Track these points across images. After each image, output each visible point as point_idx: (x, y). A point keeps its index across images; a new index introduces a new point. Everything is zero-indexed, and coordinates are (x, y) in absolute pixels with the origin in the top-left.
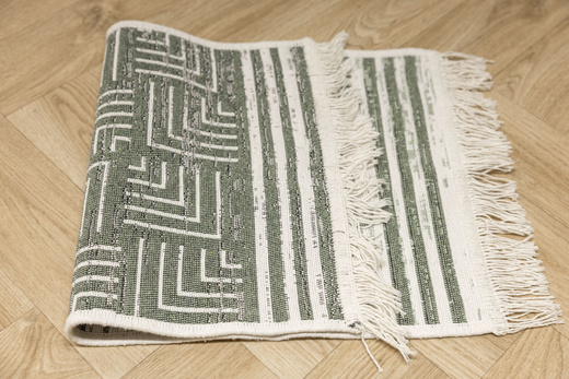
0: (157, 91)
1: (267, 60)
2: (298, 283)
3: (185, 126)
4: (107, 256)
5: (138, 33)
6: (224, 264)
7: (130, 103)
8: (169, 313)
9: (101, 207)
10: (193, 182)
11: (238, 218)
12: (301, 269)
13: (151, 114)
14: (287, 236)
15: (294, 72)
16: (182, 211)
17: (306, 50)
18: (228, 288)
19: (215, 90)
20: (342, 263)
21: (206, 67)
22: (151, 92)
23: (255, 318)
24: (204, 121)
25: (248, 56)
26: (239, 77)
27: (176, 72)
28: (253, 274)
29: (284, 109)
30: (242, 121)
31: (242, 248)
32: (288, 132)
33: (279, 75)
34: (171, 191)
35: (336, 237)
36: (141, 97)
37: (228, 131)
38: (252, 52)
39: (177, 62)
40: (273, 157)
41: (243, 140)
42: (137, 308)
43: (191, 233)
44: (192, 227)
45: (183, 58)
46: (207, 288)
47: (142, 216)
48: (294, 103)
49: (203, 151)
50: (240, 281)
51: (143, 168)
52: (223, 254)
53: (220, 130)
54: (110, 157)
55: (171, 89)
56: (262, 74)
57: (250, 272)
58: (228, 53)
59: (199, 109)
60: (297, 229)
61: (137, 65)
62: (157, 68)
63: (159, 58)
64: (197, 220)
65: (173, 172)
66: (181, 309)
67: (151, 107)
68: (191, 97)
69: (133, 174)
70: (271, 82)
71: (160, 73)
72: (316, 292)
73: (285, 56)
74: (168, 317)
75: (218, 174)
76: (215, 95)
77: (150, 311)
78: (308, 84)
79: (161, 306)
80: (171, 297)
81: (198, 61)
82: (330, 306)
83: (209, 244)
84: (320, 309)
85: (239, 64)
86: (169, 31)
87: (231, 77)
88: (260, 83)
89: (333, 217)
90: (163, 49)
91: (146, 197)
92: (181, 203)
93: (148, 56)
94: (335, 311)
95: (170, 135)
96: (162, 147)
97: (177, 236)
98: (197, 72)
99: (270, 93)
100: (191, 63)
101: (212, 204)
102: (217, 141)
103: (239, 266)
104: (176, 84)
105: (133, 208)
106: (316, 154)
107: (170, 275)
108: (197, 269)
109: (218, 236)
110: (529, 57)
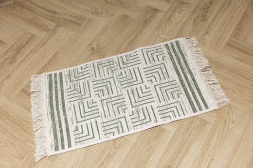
110: (207, 33)
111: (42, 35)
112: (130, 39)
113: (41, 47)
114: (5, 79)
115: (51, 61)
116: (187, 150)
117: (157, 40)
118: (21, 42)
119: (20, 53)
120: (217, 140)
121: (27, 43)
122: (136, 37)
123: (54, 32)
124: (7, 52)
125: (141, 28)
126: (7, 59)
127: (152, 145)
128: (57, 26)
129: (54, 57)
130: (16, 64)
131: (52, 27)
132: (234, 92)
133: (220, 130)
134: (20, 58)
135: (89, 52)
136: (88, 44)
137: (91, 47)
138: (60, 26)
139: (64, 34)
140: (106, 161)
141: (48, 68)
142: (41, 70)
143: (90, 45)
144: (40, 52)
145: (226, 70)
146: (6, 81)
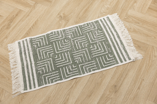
0: (88, 34)
1: (103, 20)
2: (122, 56)
3: (95, 37)
4: (93, 63)
5: (82, 26)
6: (110, 56)
7: (86, 38)
8: (105, 66)
9: (89, 56)
10: (100, 45)
11: (109, 49)
12: (122, 54)
13: (89, 38)
14: (118, 49)
15: (108, 21)
16: (100, 51)
17: (109, 17)
18: (112, 60)
19: (97, 28)
20: (128, 51)
21: (94, 26)
22: (88, 35)
23: (118, 63)
24: (98, 35)
25: (100, 21)
26: (100, 25)
27: (90, 29)
28: (115, 56)
29: (109, 28)
30: (103, 32)
31: (112, 53)
32: (111, 32)
33: (106, 23)
34: (98, 49)
35: (126, 47)
36: (87, 36)
37: (102, 35)
38: (100, 20)
39: (89, 27)
40: (111, 37)
41: (105, 35)
43: (103, 54)
44: (103, 53)
45: (90, 26)
46: (109, 61)
47: (95, 55)
48: (111, 27)
49: (99, 40)
50: (113, 58)
51: (92, 47)
52: (109, 55)
53: (100, 35)
54: (87, 48)
55: (90, 32)
56: (103, 23)
57: (114, 56)
58: (96, 21)
59: (96, 33)
60: (119, 48)
61: (84, 31)
62: (87, 30)
63: (86, 28)
64: (103, 51)
65: (96, 45)
66: (107, 65)
67: (89, 37)
68: (94, 32)
69: (91, 49)
70: (105, 24)
71: (88, 31)
72: (126, 56)
73: (106, 19)
74: (105, 67)
75: (103, 42)
76: (97, 29)
77: (103, 67)
78: (112, 23)
79: (104, 66)
80: (105, 64)
81: (92, 25)
82: (128, 58)
83: (107, 54)
84: (127, 59)
85: (99, 23)
86: (86, 23)
87: (99, 25)
88: (104, 25)
89: (124, 44)
90: (86, 26)
91: (95, 51)
92: (100, 50)
93: (85, 29)
94: (130, 59)
95: (94, 40)
96: (93, 42)
97: (101, 55)
98: (93, 27)
99: (106, 26)
100: (91, 26)
101: (104, 48)
102: (101, 37)
103: (112, 56)
104: (91, 31)
105: (93, 54)
106: (117, 34)
107: (103, 61)
108: (107, 59)
109: (107, 52)
110: (135, 2)
111: (26, 10)
112: (85, 9)
113: (26, 17)
114: (4, 39)
115: (34, 25)
116: (126, 75)
117: (103, 8)
118: (13, 15)
119: (13, 22)
120: (146, 68)
121: (17, 15)
122: (89, 7)
123: (34, 7)
124: (4, 22)
125: (91, 2)
126: (4, 26)
127: (104, 73)
128: (36, 3)
129: (36, 23)
130: (11, 29)
131: (32, 5)
132: (155, 38)
133: (147, 62)
134: (13, 25)
135: (59, 19)
136: (57, 14)
137: (59, 15)
138: (38, 3)
139: (41, 8)
140: (75, 85)
141: (32, 30)
142: (28, 32)
143: (58, 14)
144: (26, 20)
145: (149, 24)
146: (5, 40)
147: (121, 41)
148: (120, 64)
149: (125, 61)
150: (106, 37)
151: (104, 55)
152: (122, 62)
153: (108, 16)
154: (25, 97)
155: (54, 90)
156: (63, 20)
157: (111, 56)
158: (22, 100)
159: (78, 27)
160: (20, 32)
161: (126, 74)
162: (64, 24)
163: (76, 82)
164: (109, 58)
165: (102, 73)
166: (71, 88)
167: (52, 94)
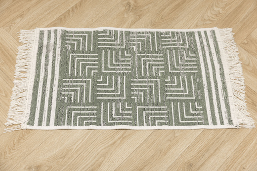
0: (170, 53)
1: (203, 35)
2: (219, 112)
3: (180, 63)
4: (163, 110)
5: (161, 34)
6: (197, 107)
7: (162, 59)
8: (183, 123)
9: (159, 94)
10: (185, 81)
11: (199, 91)
12: (219, 108)
13: (169, 61)
14: (214, 97)
15: (212, 40)
16: (182, 91)
17: (216, 32)
18: (199, 114)
19: (188, 47)
20: (232, 107)
21: (184, 40)
22: (168, 54)
23: (207, 124)
24: (186, 59)
25: (197, 33)
26: (195, 41)
27: (175, 45)
28: (206, 110)
29: (210, 53)
30: (197, 57)
31: (202, 101)
32: (212, 61)
33: (207, 40)
34: (179, 86)
35: (229, 98)
36: (165, 56)
37: (193, 61)
38: (198, 32)
39: (174, 41)
40: (208, 70)
41: (198, 64)
42: (174, 123)
43: (186, 98)
44: (186, 96)
45: (176, 39)
46: (193, 115)
47: (171, 95)
48: (213, 51)
49: (186, 69)
50: (202, 112)
51: (169, 80)
52: (196, 103)
53: (191, 61)
54: (159, 78)
55: (174, 51)
56: (202, 40)
57: (204, 109)
58: (190, 33)
59: (183, 55)
60: (217, 95)
61: (163, 45)
62: (169, 45)
63: (169, 41)
64: (187, 93)
65: (178, 78)
66: (186, 122)
67: (169, 59)
68: (180, 52)
69: (167, 82)
70: (205, 43)
71: (170, 47)
72: (224, 115)
73: (209, 34)
74: (183, 124)
75: (192, 76)
76: (188, 49)
77: (178, 124)
78: (217, 44)
79: (180, 121)
80: (183, 119)
81: (181, 38)
82: (229, 120)
83: (192, 101)
84: (226, 121)
85: (194, 37)
86: (171, 30)
87: (192, 42)
88: (202, 43)
89: (228, 91)
90: (170, 37)
91: (172, 89)
92: (182, 89)
93: (165, 41)
94: (230, 122)
95: (176, 67)
96: (174, 71)
97: (182, 100)
98: (181, 42)
99: (205, 47)
100: (179, 38)
101: (191, 87)
102: (190, 65)
103: (201, 107)
104: (175, 49)
105: (168, 93)
106: (221, 69)
107: (182, 112)
108: (189, 109)
109: (194, 98)
147: (224, 83)
148: (211, 126)
149: (222, 123)
150: (199, 69)
151: (187, 101)
152: (215, 123)
153: (215, 29)
154: (26, 136)
155: (81, 140)
156: (131, 13)
157: (199, 107)
158: (19, 140)
159: (155, 34)
160: (48, 12)
161: (215, 148)
162: (131, 20)
163: (123, 135)
164: (194, 109)
165: (175, 134)
166: (111, 145)
167: (75, 146)
